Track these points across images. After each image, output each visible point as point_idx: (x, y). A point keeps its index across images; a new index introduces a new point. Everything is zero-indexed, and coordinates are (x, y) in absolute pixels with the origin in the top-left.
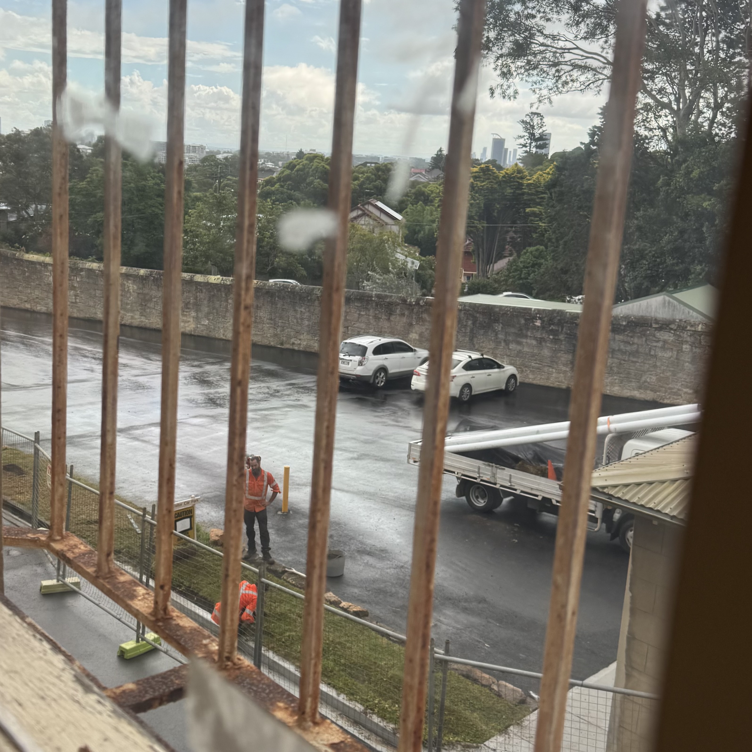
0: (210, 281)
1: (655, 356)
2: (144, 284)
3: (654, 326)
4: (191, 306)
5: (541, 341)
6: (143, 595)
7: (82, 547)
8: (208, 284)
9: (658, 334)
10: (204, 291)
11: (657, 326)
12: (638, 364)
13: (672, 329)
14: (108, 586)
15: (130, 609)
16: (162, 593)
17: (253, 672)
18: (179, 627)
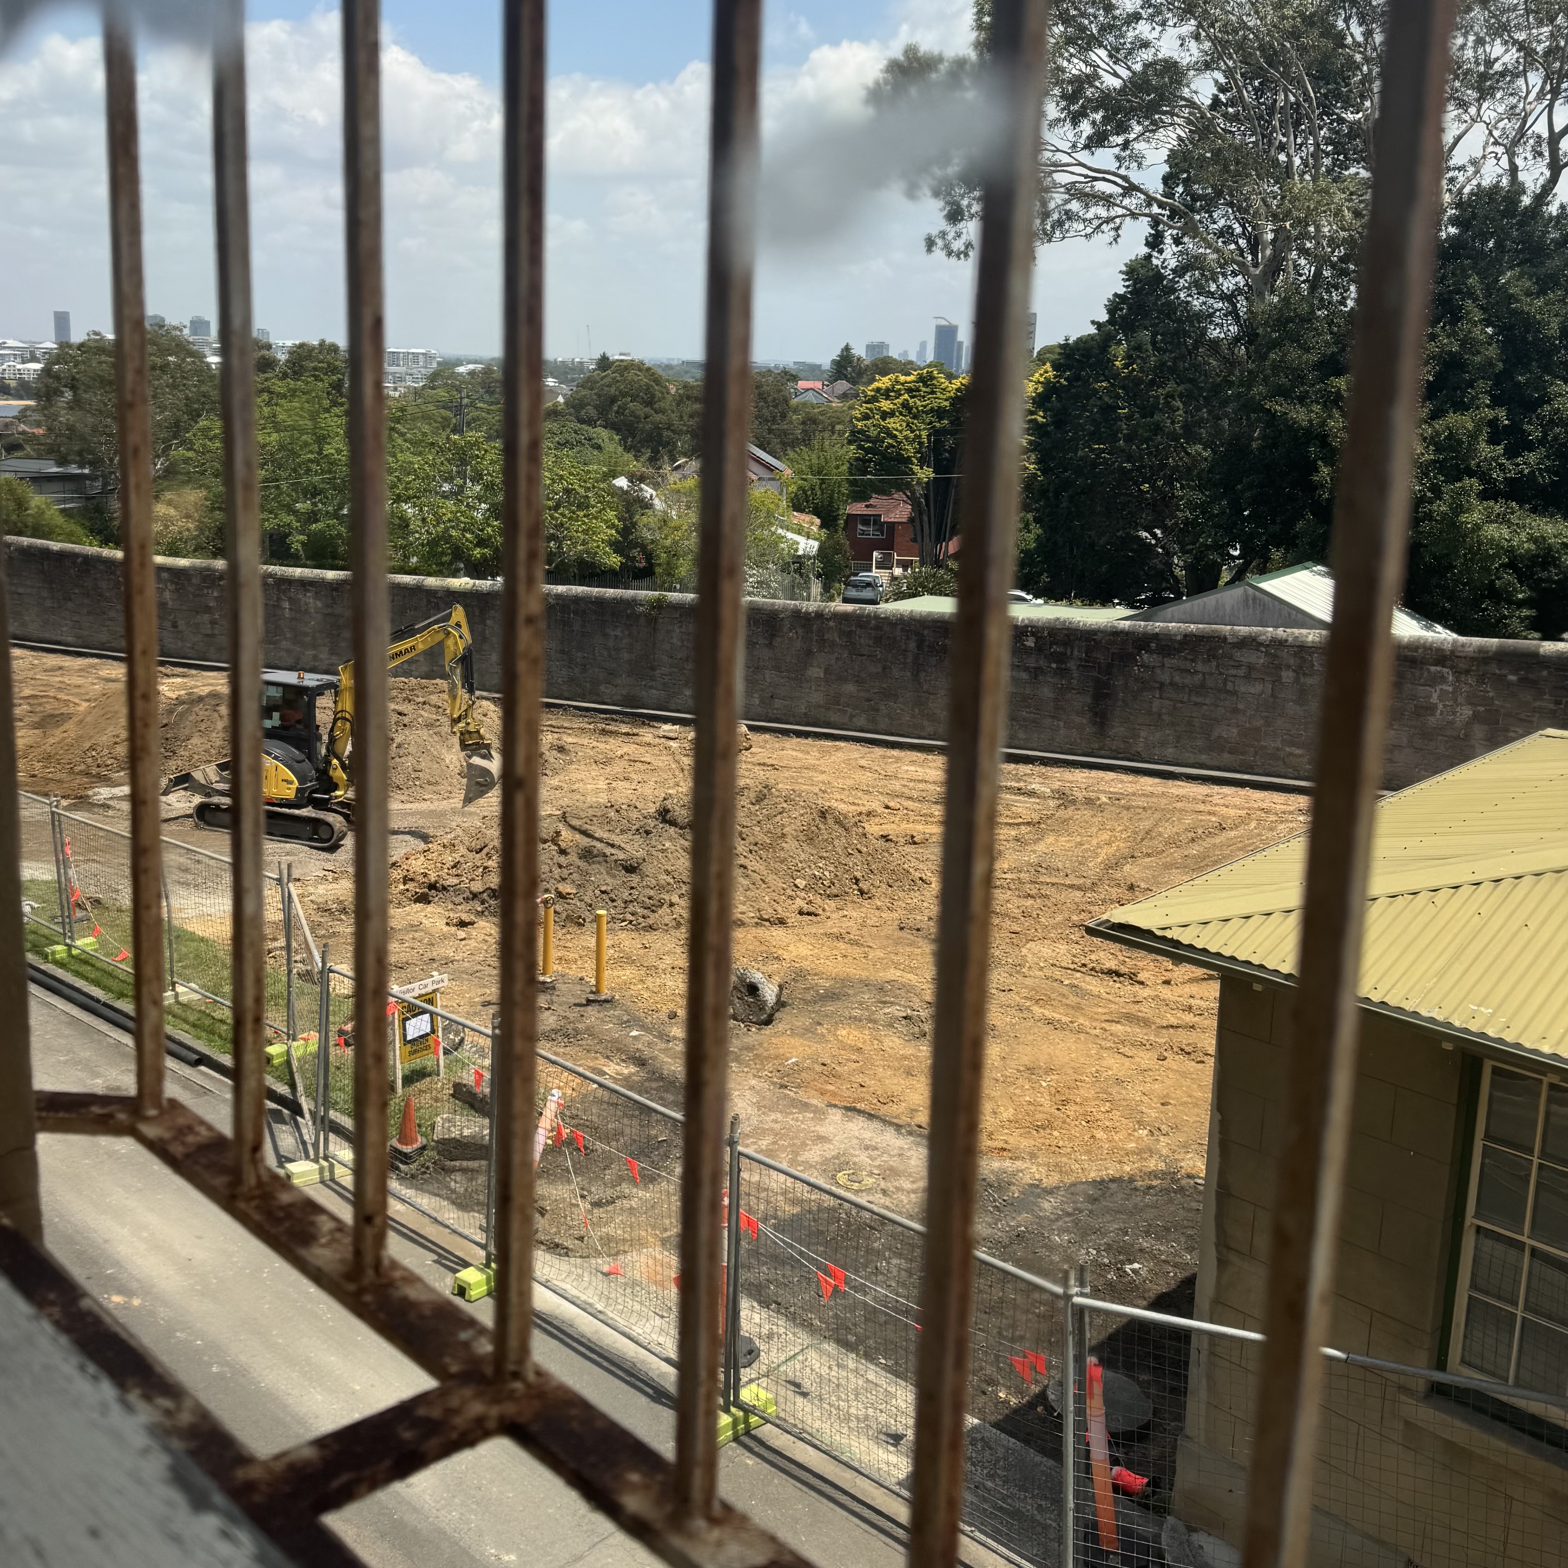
0: (453, 587)
1: (1234, 693)
2: (333, 598)
5: (1036, 674)
6: (331, 1232)
7: (203, 1130)
8: (448, 592)
9: (1238, 655)
11: (1234, 640)
12: (1205, 707)
13: (1262, 645)
14: (257, 1217)
15: (303, 1266)
16: (369, 1232)
17: (569, 1403)
18: (408, 1304)
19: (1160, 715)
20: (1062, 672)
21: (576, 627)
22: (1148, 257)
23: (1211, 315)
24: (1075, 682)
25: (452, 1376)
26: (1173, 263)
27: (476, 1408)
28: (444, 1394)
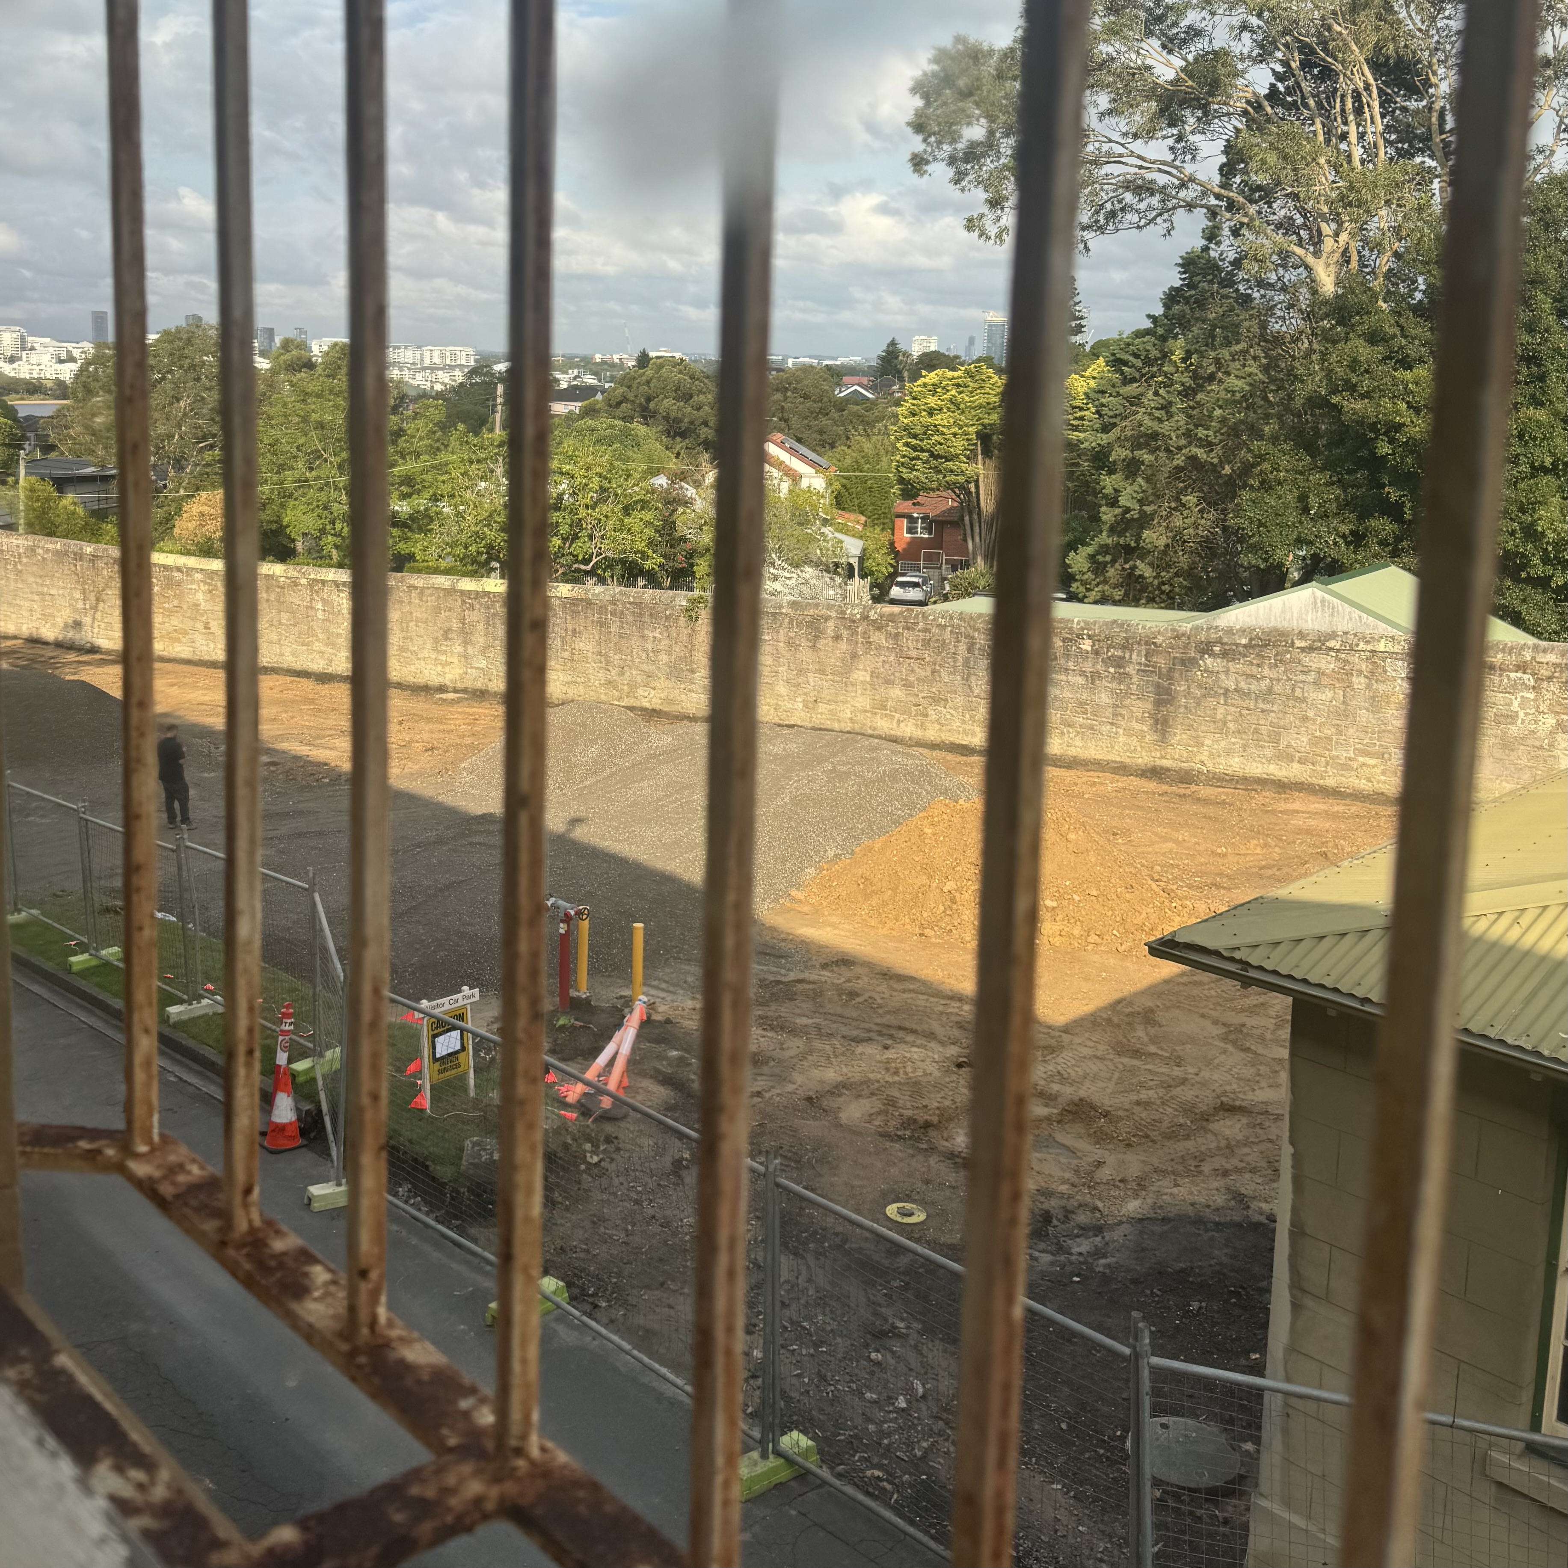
1: (1303, 700)
3: (1299, 644)
6: (326, 1284)
7: (194, 1169)
8: (482, 594)
9: (1306, 659)
11: (1303, 644)
12: (1272, 714)
13: (1331, 649)
14: (247, 1266)
15: (293, 1321)
16: (364, 1287)
17: (576, 1483)
18: (405, 1367)
19: (1225, 723)
20: (1121, 677)
21: (613, 631)
22: (1207, 249)
23: (1272, 308)
24: (1134, 687)
25: (451, 1450)
27: (475, 1487)
28: (440, 1470)
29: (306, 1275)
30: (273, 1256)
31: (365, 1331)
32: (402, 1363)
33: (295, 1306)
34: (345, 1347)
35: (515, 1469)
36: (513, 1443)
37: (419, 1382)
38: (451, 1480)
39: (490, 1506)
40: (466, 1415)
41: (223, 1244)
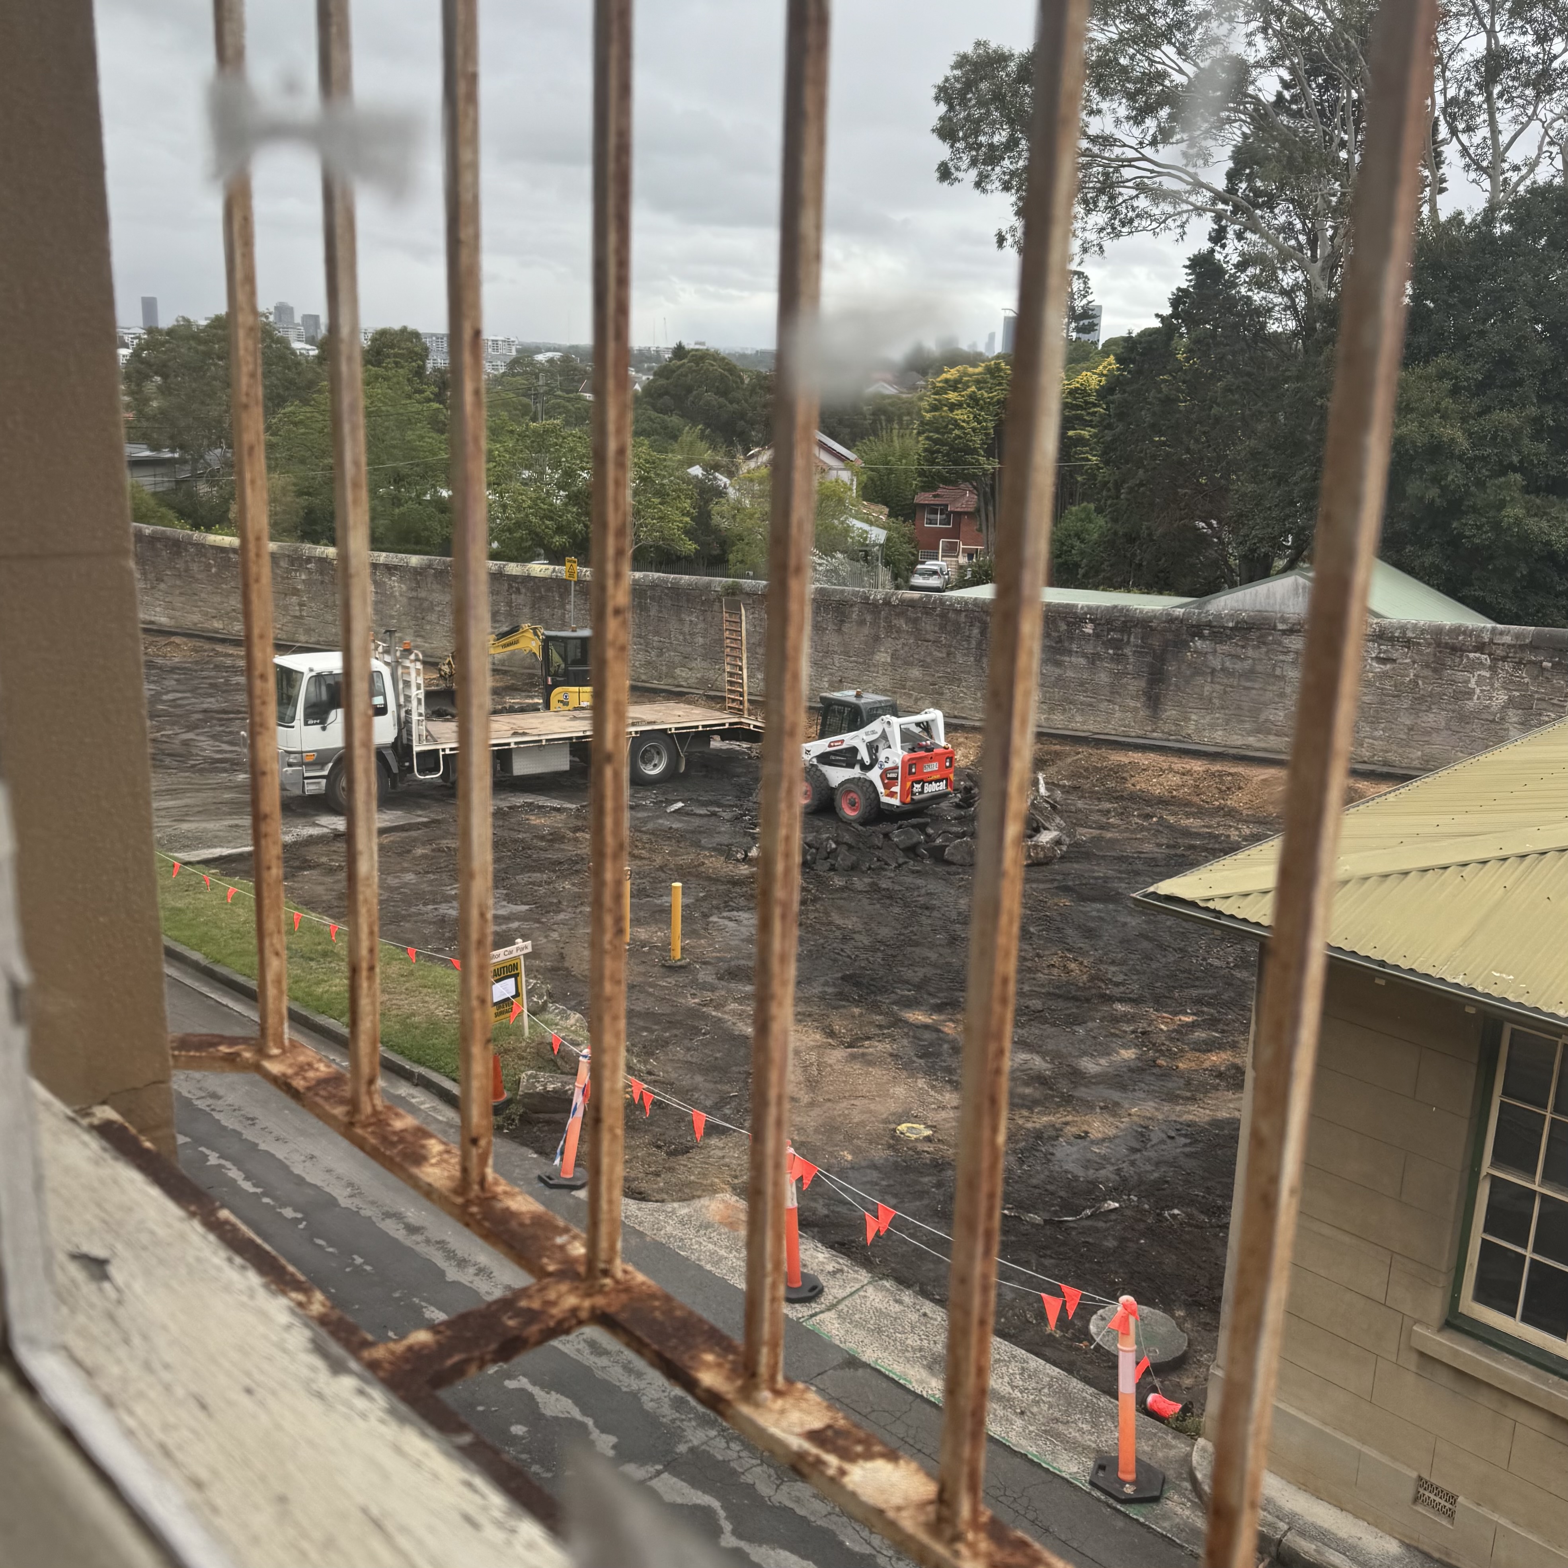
0: (533, 574)
2: (418, 583)
4: (502, 618)
5: (1093, 659)
6: (440, 1153)
7: (322, 1067)
8: (528, 579)
9: (1286, 641)
10: (523, 590)
11: (1284, 627)
12: (1254, 691)
14: (373, 1141)
15: (415, 1183)
16: (474, 1152)
17: (653, 1296)
18: (509, 1214)
19: (1211, 699)
20: (1118, 658)
21: (653, 612)
22: (1212, 251)
23: (1270, 310)
24: (1130, 667)
25: (550, 1274)
26: (1235, 259)
27: (571, 1301)
28: (542, 1290)
29: (423, 1147)
30: (395, 1133)
31: (476, 1187)
32: (507, 1210)
33: (415, 1171)
34: (459, 1200)
35: (604, 1285)
36: (602, 1266)
37: (522, 1225)
38: (552, 1295)
39: (584, 1315)
40: (562, 1248)
41: (352, 1124)
